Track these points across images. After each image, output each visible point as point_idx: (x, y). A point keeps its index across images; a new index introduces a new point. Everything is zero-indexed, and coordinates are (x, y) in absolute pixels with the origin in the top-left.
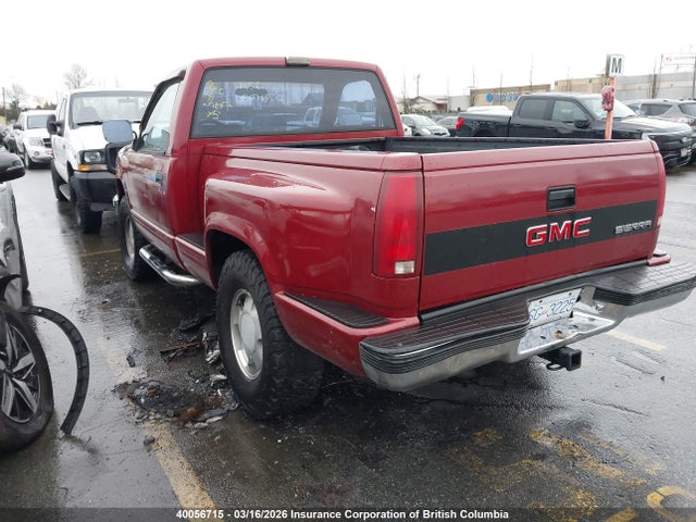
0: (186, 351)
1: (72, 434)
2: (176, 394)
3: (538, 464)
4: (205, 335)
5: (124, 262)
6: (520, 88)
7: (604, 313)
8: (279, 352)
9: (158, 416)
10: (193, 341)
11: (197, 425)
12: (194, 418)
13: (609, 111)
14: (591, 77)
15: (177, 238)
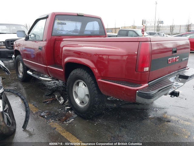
0: (52, 101)
1: (26, 129)
2: (56, 114)
3: (169, 123)
4: (56, 96)
5: (17, 76)
6: (112, 29)
7: (181, 82)
8: (97, 97)
9: (53, 121)
10: (52, 98)
11: (67, 122)
12: (66, 120)
13: (143, 34)
14: (130, 26)
15: (48, 66)
